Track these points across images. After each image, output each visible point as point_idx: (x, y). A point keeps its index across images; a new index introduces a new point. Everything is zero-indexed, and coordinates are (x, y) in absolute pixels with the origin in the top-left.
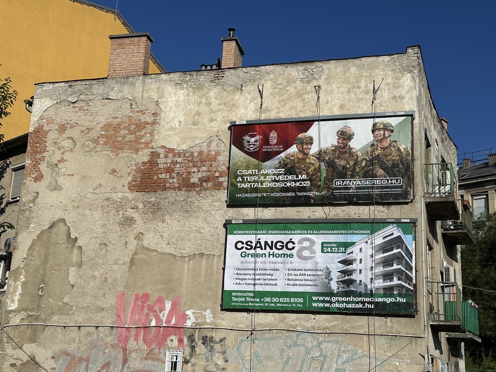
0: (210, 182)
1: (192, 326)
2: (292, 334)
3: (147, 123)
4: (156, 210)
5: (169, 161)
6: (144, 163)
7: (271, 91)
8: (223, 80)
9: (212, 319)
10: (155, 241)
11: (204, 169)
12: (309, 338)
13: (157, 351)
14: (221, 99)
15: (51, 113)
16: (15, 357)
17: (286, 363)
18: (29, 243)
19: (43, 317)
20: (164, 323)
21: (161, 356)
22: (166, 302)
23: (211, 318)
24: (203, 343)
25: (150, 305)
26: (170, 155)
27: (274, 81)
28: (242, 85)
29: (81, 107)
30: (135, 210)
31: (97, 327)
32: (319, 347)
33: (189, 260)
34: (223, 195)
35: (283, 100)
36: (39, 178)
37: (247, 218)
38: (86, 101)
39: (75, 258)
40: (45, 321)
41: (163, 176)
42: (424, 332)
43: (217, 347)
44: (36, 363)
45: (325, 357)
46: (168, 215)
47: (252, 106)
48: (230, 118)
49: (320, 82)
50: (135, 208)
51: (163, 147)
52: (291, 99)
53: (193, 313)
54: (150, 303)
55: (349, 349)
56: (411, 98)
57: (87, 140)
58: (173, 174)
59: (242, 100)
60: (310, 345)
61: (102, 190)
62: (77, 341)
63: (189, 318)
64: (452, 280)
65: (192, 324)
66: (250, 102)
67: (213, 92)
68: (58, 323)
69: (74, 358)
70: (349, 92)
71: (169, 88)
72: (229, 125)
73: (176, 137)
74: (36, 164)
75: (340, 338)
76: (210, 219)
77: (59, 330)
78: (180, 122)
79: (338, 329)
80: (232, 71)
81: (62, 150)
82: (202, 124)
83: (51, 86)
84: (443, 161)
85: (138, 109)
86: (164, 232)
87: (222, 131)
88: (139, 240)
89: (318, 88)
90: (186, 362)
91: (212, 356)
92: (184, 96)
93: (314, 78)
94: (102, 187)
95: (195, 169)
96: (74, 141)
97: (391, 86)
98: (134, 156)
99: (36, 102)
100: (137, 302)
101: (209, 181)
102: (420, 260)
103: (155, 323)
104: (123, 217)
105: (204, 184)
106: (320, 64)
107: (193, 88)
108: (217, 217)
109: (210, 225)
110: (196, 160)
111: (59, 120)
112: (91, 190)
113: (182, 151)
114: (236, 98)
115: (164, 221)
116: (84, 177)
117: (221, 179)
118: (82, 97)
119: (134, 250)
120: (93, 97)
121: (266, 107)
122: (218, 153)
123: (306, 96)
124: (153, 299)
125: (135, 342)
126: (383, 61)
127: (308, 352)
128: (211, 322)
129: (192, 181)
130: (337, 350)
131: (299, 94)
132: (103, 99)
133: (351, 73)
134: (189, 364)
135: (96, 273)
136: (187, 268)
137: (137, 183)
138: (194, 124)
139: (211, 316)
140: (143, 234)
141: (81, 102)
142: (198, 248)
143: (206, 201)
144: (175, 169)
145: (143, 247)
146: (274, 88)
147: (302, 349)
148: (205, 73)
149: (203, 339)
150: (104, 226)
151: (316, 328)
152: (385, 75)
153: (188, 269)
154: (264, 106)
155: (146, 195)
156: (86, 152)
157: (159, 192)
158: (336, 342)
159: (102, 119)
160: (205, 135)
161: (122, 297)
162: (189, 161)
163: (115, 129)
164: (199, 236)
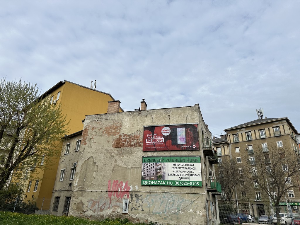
0: (137, 144)
2: (163, 193)
3: (118, 127)
4: (121, 153)
5: (125, 138)
6: (117, 139)
7: (155, 117)
8: (141, 114)
10: (120, 163)
11: (136, 140)
12: (169, 195)
13: (120, 199)
14: (140, 119)
15: (90, 124)
16: (76, 201)
17: (162, 203)
18: (81, 164)
19: (85, 188)
20: (123, 190)
21: (122, 201)
22: (124, 183)
24: (135, 197)
26: (125, 136)
27: (156, 114)
28: (147, 115)
29: (99, 122)
31: (102, 191)
32: (172, 198)
33: (131, 169)
34: (141, 148)
35: (159, 120)
36: (85, 144)
37: (149, 156)
39: (95, 169)
40: (86, 189)
41: (123, 142)
42: (205, 192)
43: (140, 198)
44: (82, 203)
45: (174, 201)
46: (124, 155)
47: (150, 121)
48: (143, 125)
49: (170, 114)
50: (114, 153)
51: (123, 134)
52: (161, 119)
54: (119, 183)
55: (181, 198)
56: (197, 119)
57: (100, 132)
58: (126, 142)
59: (147, 120)
60: (169, 197)
61: (104, 147)
62: (95, 196)
63: (131, 188)
64: (213, 175)
65: (132, 190)
67: (138, 117)
68: (90, 190)
69: (94, 201)
70: (178, 117)
71: (125, 116)
72: (143, 127)
73: (127, 131)
74: (84, 140)
75: (179, 195)
76: (137, 156)
77: (90, 192)
78: (128, 126)
79: (178, 192)
80: (144, 111)
81: (93, 135)
82: (135, 127)
83: (90, 116)
84: (207, 138)
85: (116, 123)
86: (123, 160)
87: (141, 129)
88: (115, 163)
89: (169, 116)
90: (130, 203)
91: (138, 201)
92: (129, 118)
93: (168, 113)
95: (133, 140)
96: (96, 132)
97: (191, 115)
98: (114, 136)
99: (85, 121)
100: (114, 183)
102: (203, 169)
103: (120, 190)
104: (110, 156)
105: (135, 145)
106: (170, 109)
107: (132, 116)
108: (139, 155)
109: (137, 158)
110: (133, 137)
111: (92, 126)
112: (101, 147)
113: (129, 135)
114: (145, 119)
115: (123, 157)
116: (99, 143)
117: (141, 143)
118: (99, 119)
119: (114, 166)
120: (102, 119)
122: (140, 136)
123: (166, 118)
124: (119, 182)
125: (114, 196)
126: (188, 108)
127: (169, 199)
128: (138, 189)
129: (132, 144)
130: (178, 199)
131: (164, 118)
132: (105, 120)
133: (179, 112)
134: (131, 204)
135: (102, 174)
136: (130, 171)
137: (115, 145)
138: (132, 127)
139: (138, 187)
140: (117, 161)
142: (134, 165)
143: (136, 150)
144: (127, 140)
145: (117, 165)
146: (156, 116)
147: (167, 198)
148: (136, 112)
149: (135, 195)
150: (105, 158)
151: (171, 191)
152: (189, 112)
154: (153, 121)
155: (118, 149)
156: (100, 136)
157: (122, 148)
158: (177, 196)
159: (105, 126)
160: (136, 130)
161: (110, 181)
162: (131, 138)
163: (109, 129)
164: (134, 161)
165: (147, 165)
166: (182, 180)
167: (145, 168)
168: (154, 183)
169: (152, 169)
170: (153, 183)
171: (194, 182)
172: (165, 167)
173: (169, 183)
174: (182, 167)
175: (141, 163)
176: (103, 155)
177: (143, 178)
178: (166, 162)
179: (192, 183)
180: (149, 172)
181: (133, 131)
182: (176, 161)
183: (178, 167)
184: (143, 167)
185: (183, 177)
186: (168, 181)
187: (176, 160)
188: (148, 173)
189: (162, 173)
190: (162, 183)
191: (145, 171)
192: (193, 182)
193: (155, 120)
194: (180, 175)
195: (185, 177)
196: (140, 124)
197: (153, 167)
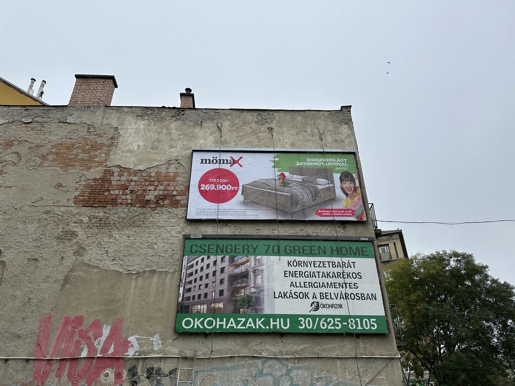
1: (134, 355)
2: (256, 361)
3: (103, 145)
4: (103, 225)
5: (123, 178)
6: (95, 179)
7: (229, 128)
8: (183, 116)
9: (160, 346)
10: (98, 257)
11: (162, 187)
12: (277, 365)
14: (181, 131)
20: (99, 352)
22: (105, 327)
23: (159, 344)
24: (148, 378)
25: (82, 331)
26: (125, 174)
27: (231, 121)
28: (201, 122)
29: (35, 127)
30: (78, 224)
31: (7, 360)
32: (289, 376)
33: (138, 277)
34: (181, 212)
35: (239, 136)
37: (206, 234)
38: (40, 123)
41: (116, 192)
43: (166, 381)
46: (117, 230)
47: (211, 138)
48: (190, 146)
49: (273, 125)
50: (79, 222)
51: (119, 166)
52: (247, 135)
53: (138, 339)
54: (83, 328)
55: (322, 376)
56: (350, 142)
57: (35, 156)
58: (127, 191)
59: (201, 133)
60: (278, 374)
61: (42, 203)
63: (132, 346)
65: (135, 353)
66: (210, 135)
67: (174, 125)
70: (297, 134)
71: (130, 119)
73: (133, 159)
75: (313, 364)
76: (165, 235)
78: (139, 146)
79: (308, 353)
80: (193, 111)
81: (4, 163)
82: (162, 149)
85: (95, 133)
86: (109, 248)
87: (181, 156)
88: (78, 255)
89: (271, 129)
92: (144, 125)
93: (267, 122)
94: (43, 201)
95: (152, 188)
96: (19, 156)
97: (332, 133)
98: (85, 173)
100: (66, 328)
101: (165, 199)
103: (87, 352)
104: (62, 232)
105: (160, 201)
106: (272, 113)
107: (154, 120)
108: (173, 233)
109: (165, 241)
110: (152, 179)
111: (6, 137)
112: (29, 203)
113: (138, 171)
114: (196, 131)
115: (111, 236)
116: (23, 190)
117: (178, 198)
118: (38, 119)
119: (71, 267)
120: (48, 120)
121: (225, 140)
122: (176, 175)
123: (261, 135)
124: (87, 323)
125: (56, 378)
126: (324, 114)
127: (276, 381)
128: (160, 349)
129: (147, 198)
130: (309, 378)
131: (254, 133)
132: (59, 122)
133: (298, 121)
135: (18, 293)
136: (134, 285)
137: (84, 198)
138: (153, 148)
139: (160, 342)
140: (84, 249)
141: (35, 123)
142: (149, 264)
143: (161, 217)
144: (130, 186)
145: (83, 263)
148: (167, 110)
149: (148, 372)
150: (38, 240)
151: (284, 353)
152: (327, 124)
153: (135, 288)
154: (223, 139)
155: (94, 210)
156: (31, 166)
157: (109, 207)
158: (308, 368)
159: (54, 138)
160: (163, 159)
161: (46, 321)
162: (146, 180)
163: (68, 148)
164: (151, 252)
165: (200, 265)
166: (321, 311)
167: (191, 274)
168: (224, 323)
169: (219, 276)
170: (221, 326)
171: (362, 318)
172: (262, 271)
173: (278, 323)
174: (318, 269)
175: (177, 256)
176: (31, 228)
177: (183, 309)
178: (266, 253)
179: (356, 323)
180: (207, 285)
181: (154, 160)
182: (297, 252)
183: (304, 269)
184: (184, 271)
185: (325, 302)
186: (275, 317)
187: (297, 248)
188: (203, 291)
189: (253, 290)
190: (253, 325)
191: (190, 282)
192: (358, 320)
193: (226, 136)
194: (314, 297)
195: (330, 302)
196: (179, 144)
197: (222, 270)
